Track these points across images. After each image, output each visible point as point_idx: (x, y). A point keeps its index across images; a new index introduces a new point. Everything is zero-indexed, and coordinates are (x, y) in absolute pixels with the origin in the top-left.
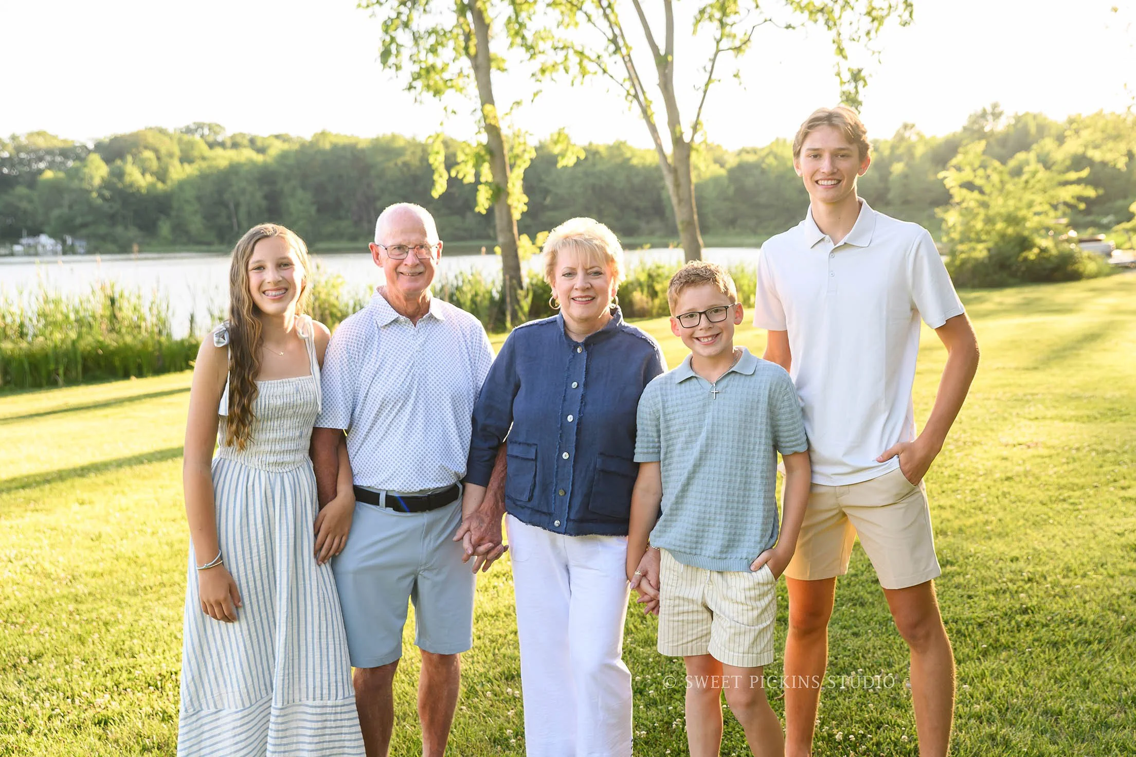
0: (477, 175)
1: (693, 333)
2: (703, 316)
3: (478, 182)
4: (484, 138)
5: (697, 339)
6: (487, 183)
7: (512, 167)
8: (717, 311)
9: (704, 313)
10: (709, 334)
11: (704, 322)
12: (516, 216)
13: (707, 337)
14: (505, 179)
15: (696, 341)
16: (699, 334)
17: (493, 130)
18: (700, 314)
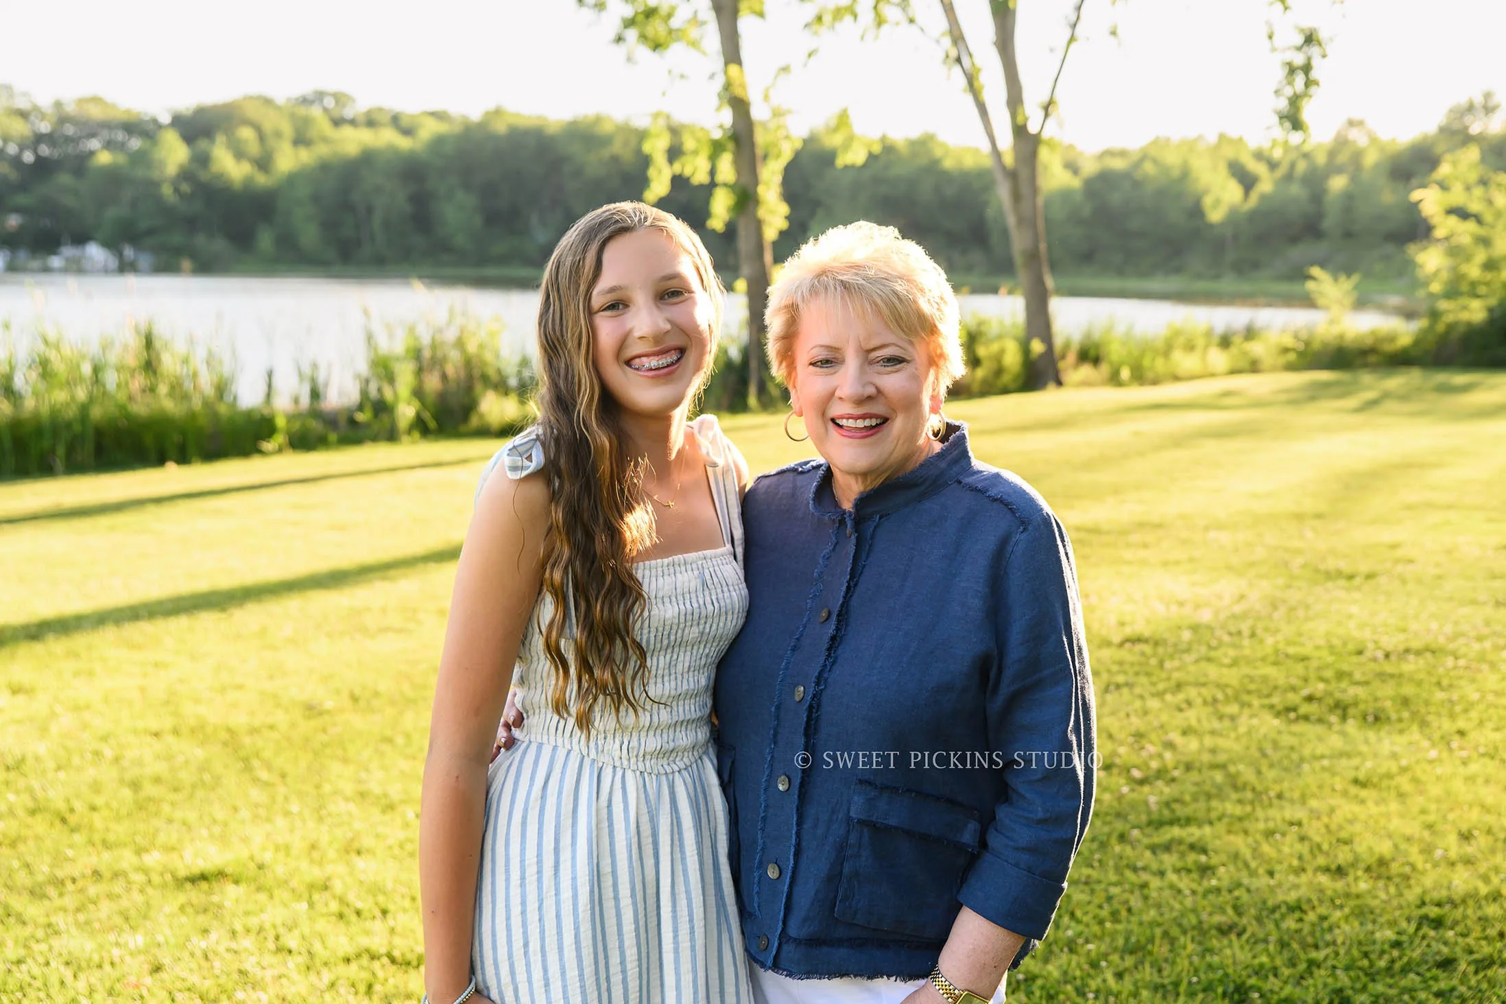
0: (712, 173)
3: (712, 183)
4: (727, 117)
6: (725, 185)
7: (766, 159)
12: (770, 235)
14: (756, 182)
17: (740, 106)
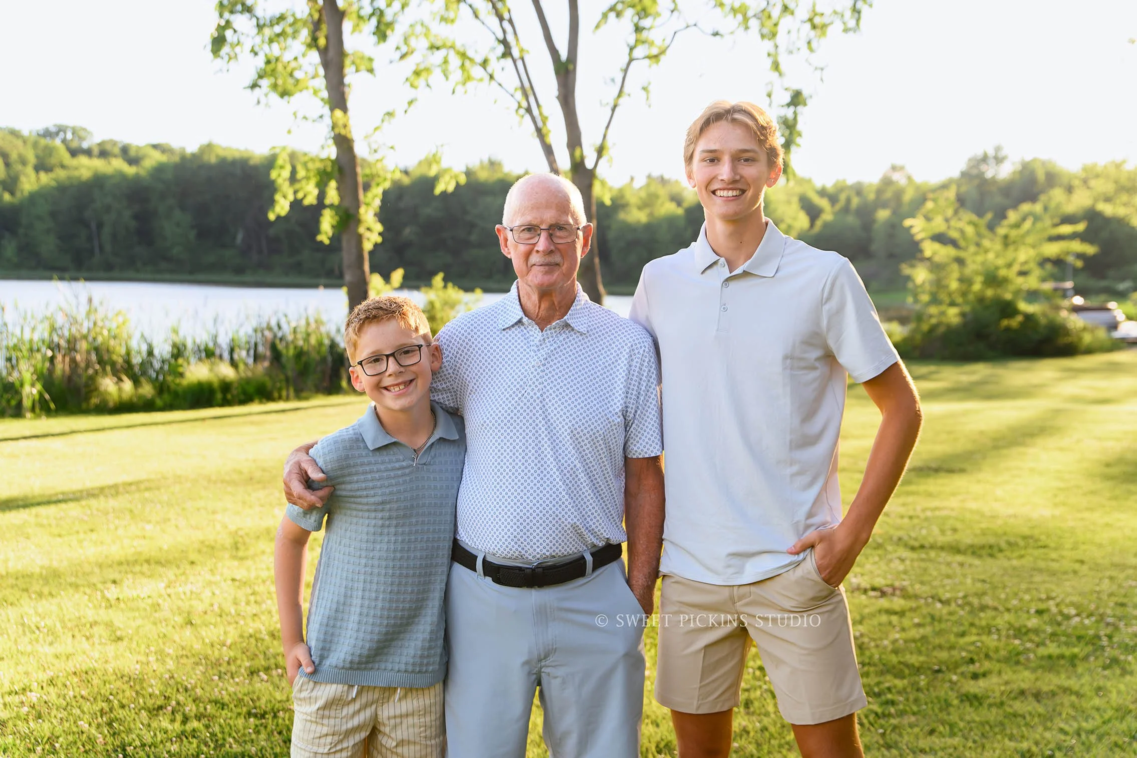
0: (321, 196)
1: (380, 382)
2: (391, 359)
3: (321, 205)
4: (332, 152)
5: (386, 388)
6: (331, 206)
7: (367, 187)
8: (407, 352)
9: (393, 355)
10: (400, 380)
11: (392, 366)
12: (368, 246)
13: (397, 385)
14: (357, 204)
15: (385, 392)
16: (387, 381)
17: (344, 142)
18: (388, 356)
